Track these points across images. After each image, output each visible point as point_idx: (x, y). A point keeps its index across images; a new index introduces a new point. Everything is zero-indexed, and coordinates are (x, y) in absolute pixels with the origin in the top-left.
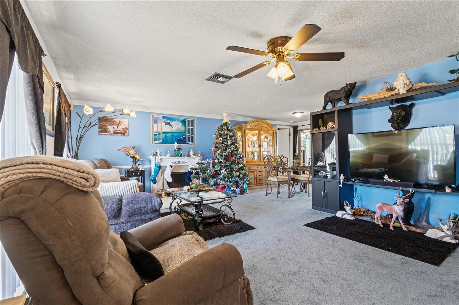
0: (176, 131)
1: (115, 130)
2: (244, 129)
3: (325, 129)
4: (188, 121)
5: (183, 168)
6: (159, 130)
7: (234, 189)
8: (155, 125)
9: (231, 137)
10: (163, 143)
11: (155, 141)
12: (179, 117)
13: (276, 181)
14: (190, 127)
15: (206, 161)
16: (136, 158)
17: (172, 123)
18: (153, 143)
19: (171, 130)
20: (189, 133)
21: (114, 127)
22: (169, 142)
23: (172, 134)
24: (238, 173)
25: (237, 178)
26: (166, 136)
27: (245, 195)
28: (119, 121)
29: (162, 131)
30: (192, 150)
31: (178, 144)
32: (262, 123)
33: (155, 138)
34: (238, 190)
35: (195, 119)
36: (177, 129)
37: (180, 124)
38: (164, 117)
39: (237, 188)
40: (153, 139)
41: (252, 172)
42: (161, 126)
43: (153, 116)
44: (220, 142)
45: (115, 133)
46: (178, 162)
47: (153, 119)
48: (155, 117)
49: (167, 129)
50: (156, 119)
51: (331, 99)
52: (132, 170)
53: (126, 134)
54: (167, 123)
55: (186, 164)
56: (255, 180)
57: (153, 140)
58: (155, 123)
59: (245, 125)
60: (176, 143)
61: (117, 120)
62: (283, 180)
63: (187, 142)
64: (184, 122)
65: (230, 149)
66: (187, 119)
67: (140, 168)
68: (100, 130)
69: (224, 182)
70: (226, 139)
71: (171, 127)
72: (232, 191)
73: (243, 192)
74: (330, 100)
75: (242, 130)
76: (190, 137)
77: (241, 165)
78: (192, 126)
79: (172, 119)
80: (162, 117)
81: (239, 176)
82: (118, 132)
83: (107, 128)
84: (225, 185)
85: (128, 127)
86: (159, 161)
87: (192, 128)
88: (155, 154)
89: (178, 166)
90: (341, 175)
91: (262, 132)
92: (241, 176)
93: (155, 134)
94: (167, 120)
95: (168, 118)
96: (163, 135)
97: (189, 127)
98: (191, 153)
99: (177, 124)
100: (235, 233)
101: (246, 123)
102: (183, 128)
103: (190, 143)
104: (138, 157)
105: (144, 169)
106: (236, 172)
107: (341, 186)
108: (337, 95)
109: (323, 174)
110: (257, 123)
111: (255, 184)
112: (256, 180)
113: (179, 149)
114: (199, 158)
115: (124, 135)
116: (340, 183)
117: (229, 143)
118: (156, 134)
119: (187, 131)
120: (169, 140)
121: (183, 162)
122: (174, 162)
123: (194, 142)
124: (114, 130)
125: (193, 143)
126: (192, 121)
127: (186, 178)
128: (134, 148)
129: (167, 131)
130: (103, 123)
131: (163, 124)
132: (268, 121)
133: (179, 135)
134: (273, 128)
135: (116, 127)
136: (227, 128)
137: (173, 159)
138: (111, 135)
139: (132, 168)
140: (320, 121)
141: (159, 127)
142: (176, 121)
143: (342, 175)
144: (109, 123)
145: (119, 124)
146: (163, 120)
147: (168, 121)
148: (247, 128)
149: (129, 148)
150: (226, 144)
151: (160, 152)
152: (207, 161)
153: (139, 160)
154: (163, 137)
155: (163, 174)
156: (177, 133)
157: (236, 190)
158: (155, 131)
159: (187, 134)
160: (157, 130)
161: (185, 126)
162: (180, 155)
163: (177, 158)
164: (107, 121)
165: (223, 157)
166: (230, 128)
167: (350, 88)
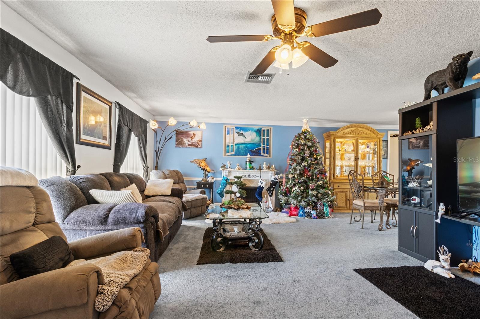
0: (250, 141)
1: (190, 142)
2: (333, 137)
3: (421, 132)
4: (264, 131)
5: (254, 183)
6: (232, 141)
7: (309, 210)
8: (228, 136)
9: (309, 147)
10: (235, 155)
11: (227, 153)
12: (253, 127)
13: (362, 206)
14: (266, 137)
15: (279, 176)
16: (206, 171)
17: (245, 134)
18: (225, 155)
19: (244, 141)
20: (264, 144)
21: (188, 140)
22: (242, 154)
23: (245, 145)
24: (315, 192)
25: (314, 198)
26: (238, 148)
27: (325, 219)
28: (193, 133)
29: (234, 142)
30: (265, 163)
31: (250, 156)
32: (360, 129)
33: (228, 150)
34: (314, 213)
35: (272, 128)
36: (251, 140)
37: (254, 134)
38: (237, 128)
39: (312, 210)
40: (225, 150)
41: (342, 191)
42: (234, 137)
43: (226, 127)
44: (296, 153)
45: (189, 145)
46: (248, 175)
47: (226, 130)
48: (227, 128)
49: (240, 140)
50: (229, 130)
51: (434, 85)
52: (202, 182)
53: (200, 146)
54: (240, 134)
55: (257, 178)
56: (347, 202)
57: (225, 152)
58: (227, 134)
59: (334, 132)
60: (249, 155)
61: (192, 133)
62: (373, 206)
63: (262, 154)
64: (259, 132)
65: (306, 163)
66: (263, 128)
67: (210, 180)
68: (177, 142)
69: (296, 201)
70: (303, 150)
71: (244, 138)
72: (306, 213)
73: (321, 215)
74: (433, 87)
75: (330, 139)
76: (266, 148)
77: (320, 183)
78: (268, 136)
79: (245, 130)
80: (234, 128)
81: (316, 196)
82: (192, 145)
83: (183, 141)
84: (297, 205)
85: (201, 140)
86: (227, 174)
87: (268, 138)
88: (224, 167)
89: (247, 180)
90: (439, 205)
91: (360, 141)
92: (319, 195)
93: (227, 146)
94: (240, 130)
95: (241, 128)
96: (235, 147)
97: (264, 137)
98: (264, 166)
99: (250, 134)
100: (252, 262)
101: (336, 129)
102: (258, 139)
103: (265, 155)
104: (208, 169)
105: (213, 182)
106: (312, 190)
107: (438, 221)
108: (440, 78)
109: (415, 201)
110: (353, 129)
111: (347, 208)
112: (349, 202)
113: (251, 162)
114: (271, 172)
115: (197, 147)
116: (437, 218)
117: (306, 154)
118: (229, 146)
119: (262, 142)
120: (242, 152)
121: (254, 176)
122: (244, 175)
123: (270, 153)
124: (188, 143)
125: (269, 155)
126: (268, 130)
127: (256, 193)
128: (205, 160)
129: (240, 142)
130: (180, 136)
131: (236, 135)
132: (370, 126)
133: (253, 146)
134: (378, 135)
135: (190, 139)
136: (305, 137)
137: (242, 173)
138: (186, 147)
139: (203, 180)
140: (418, 121)
141: (232, 138)
142: (250, 131)
143: (442, 204)
144: (184, 136)
145: (194, 137)
146: (236, 131)
147: (241, 132)
148: (337, 136)
149: (200, 160)
150: (302, 157)
151: (230, 165)
152: (281, 176)
153: (209, 172)
154: (236, 149)
155: (231, 188)
156: (250, 144)
157: (312, 212)
158: (227, 143)
159: (262, 145)
160: (229, 142)
161: (260, 136)
162: (251, 168)
163: (247, 171)
164: (183, 134)
165: (298, 172)
166: (308, 137)
167: (457, 62)
